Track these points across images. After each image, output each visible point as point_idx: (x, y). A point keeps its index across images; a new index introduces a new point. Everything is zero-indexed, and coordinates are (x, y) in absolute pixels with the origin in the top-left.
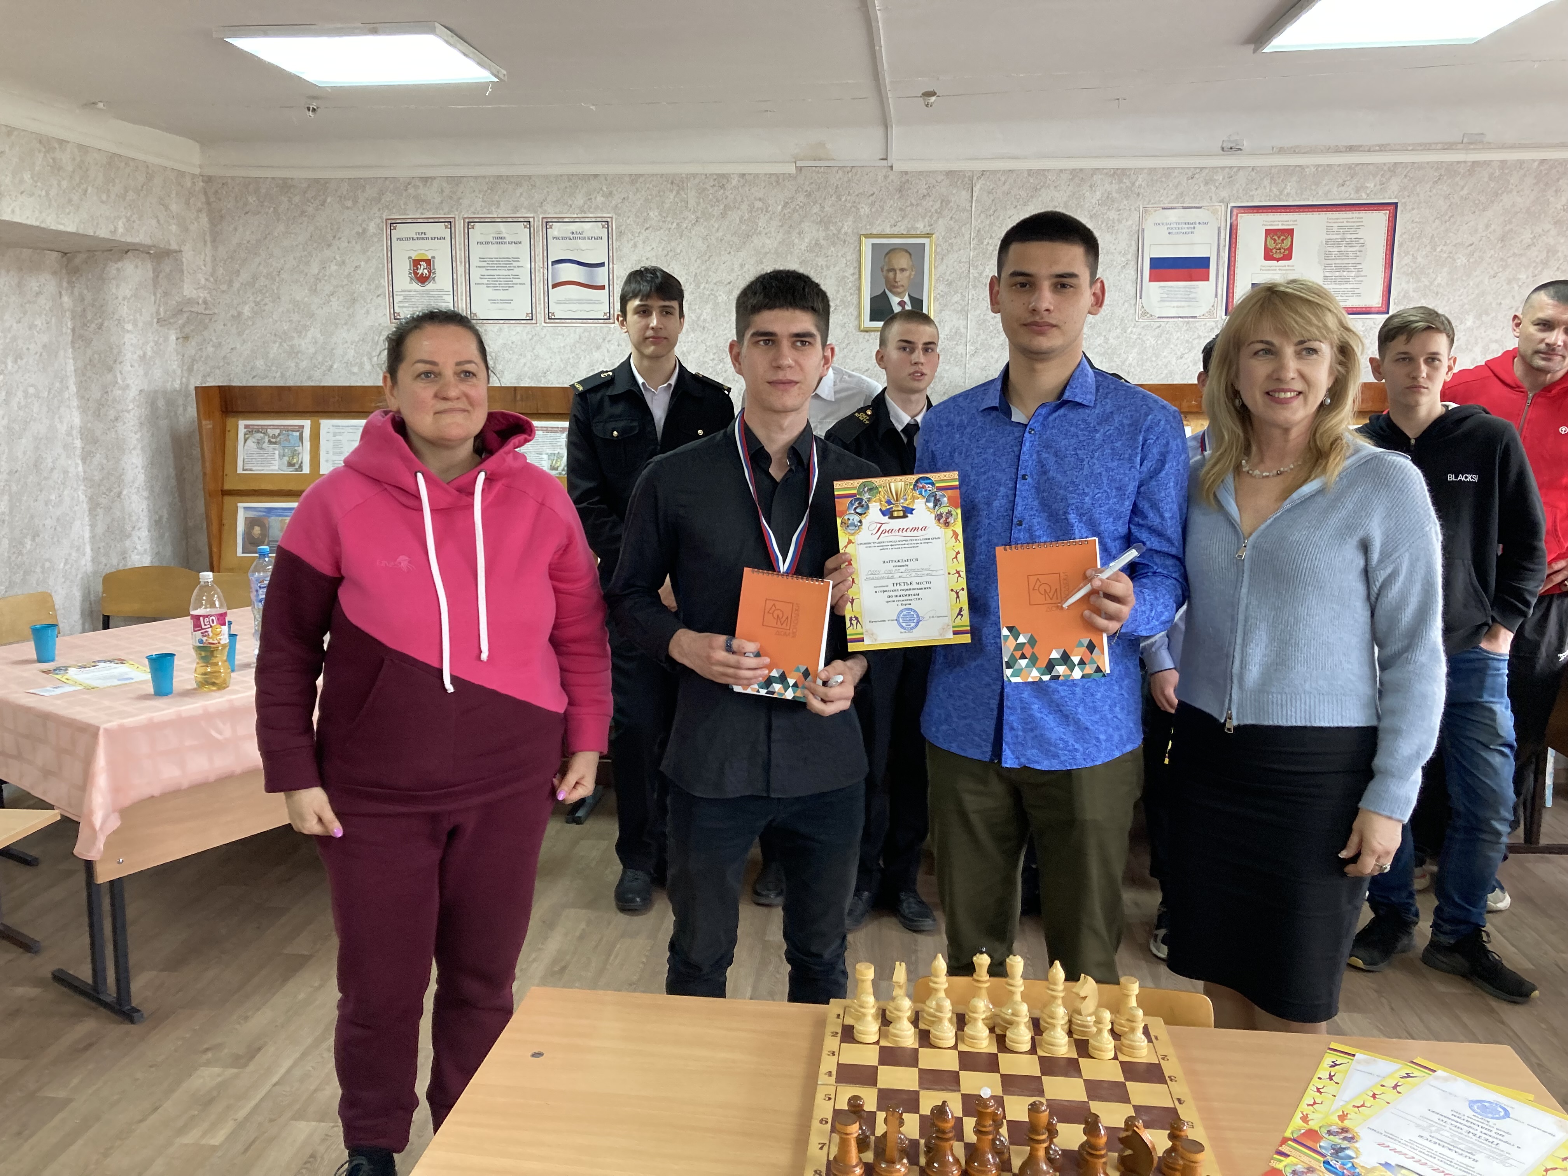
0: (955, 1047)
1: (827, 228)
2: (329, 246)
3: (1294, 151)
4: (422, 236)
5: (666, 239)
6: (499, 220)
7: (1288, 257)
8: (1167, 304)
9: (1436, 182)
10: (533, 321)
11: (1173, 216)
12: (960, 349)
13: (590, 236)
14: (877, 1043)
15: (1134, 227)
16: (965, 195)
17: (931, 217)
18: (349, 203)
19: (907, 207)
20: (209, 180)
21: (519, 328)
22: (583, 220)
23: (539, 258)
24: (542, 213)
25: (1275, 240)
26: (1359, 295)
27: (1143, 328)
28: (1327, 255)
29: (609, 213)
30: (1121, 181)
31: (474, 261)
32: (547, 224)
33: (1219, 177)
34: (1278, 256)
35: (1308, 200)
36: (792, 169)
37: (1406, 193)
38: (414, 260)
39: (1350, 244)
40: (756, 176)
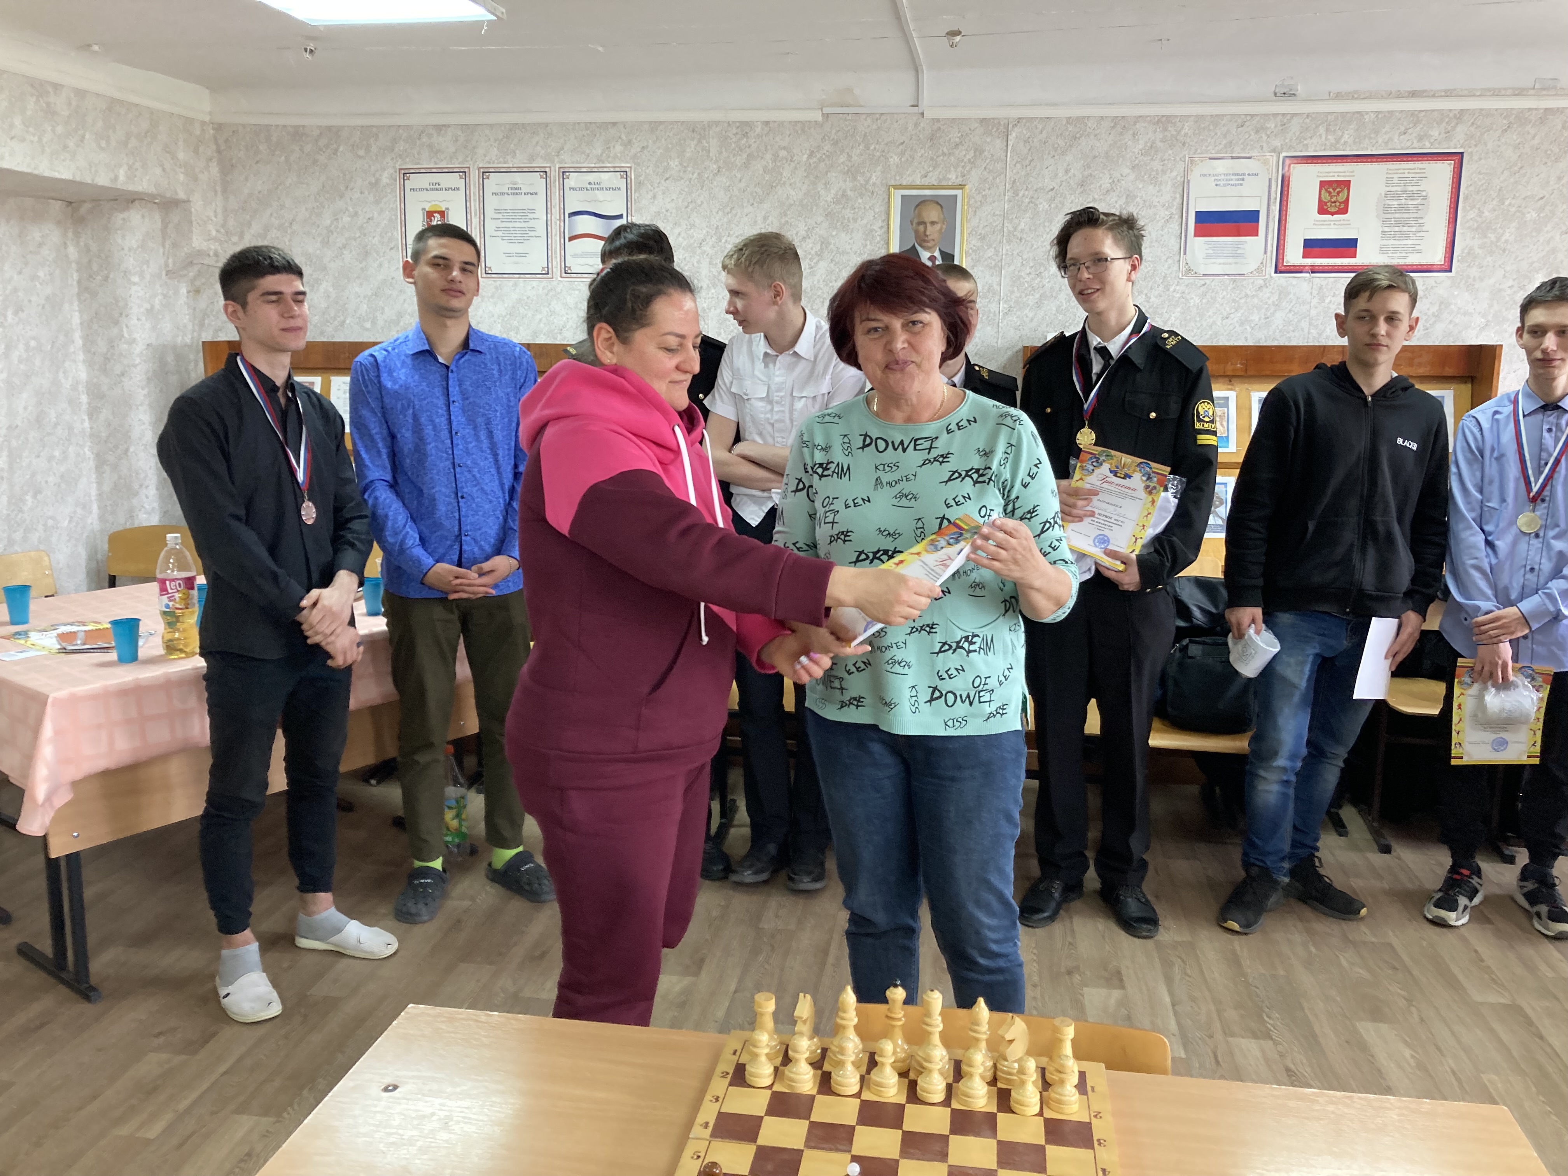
0: (858, 1095)
1: (854, 179)
2: (342, 196)
3: (1353, 96)
4: (436, 188)
5: (686, 190)
6: (515, 170)
7: (1344, 211)
8: (1213, 260)
9: (1506, 130)
10: (549, 276)
11: (1221, 167)
12: (993, 307)
13: (608, 186)
14: (770, 1087)
15: (1179, 178)
16: (999, 143)
17: (963, 167)
18: (361, 153)
19: (938, 157)
20: (219, 127)
21: (535, 283)
22: (600, 170)
23: (556, 210)
24: (560, 162)
25: (1330, 193)
26: (1419, 252)
27: (1187, 286)
28: (1386, 209)
29: (627, 162)
30: (1165, 129)
31: (489, 212)
32: (564, 174)
33: (1271, 125)
34: (1333, 210)
35: (1367, 149)
36: (818, 116)
37: (1473, 142)
38: (428, 212)
39: (1411, 197)
40: (781, 124)
